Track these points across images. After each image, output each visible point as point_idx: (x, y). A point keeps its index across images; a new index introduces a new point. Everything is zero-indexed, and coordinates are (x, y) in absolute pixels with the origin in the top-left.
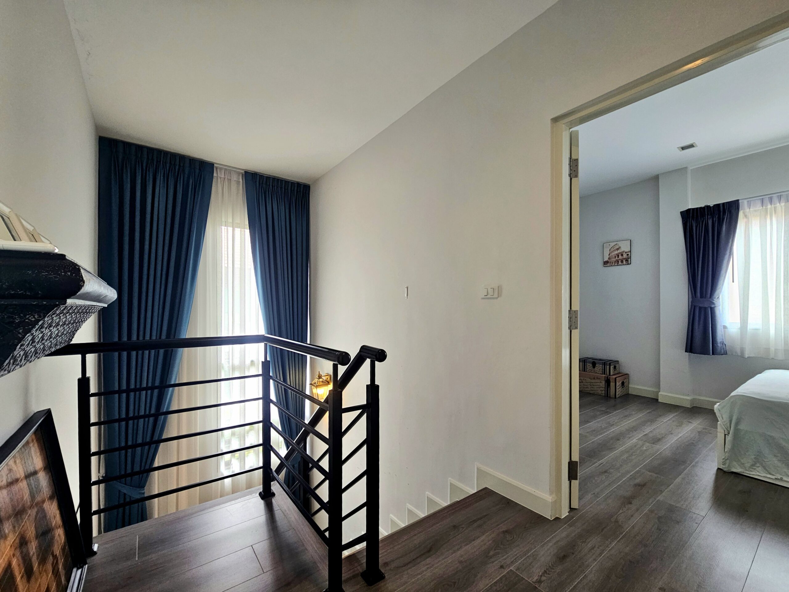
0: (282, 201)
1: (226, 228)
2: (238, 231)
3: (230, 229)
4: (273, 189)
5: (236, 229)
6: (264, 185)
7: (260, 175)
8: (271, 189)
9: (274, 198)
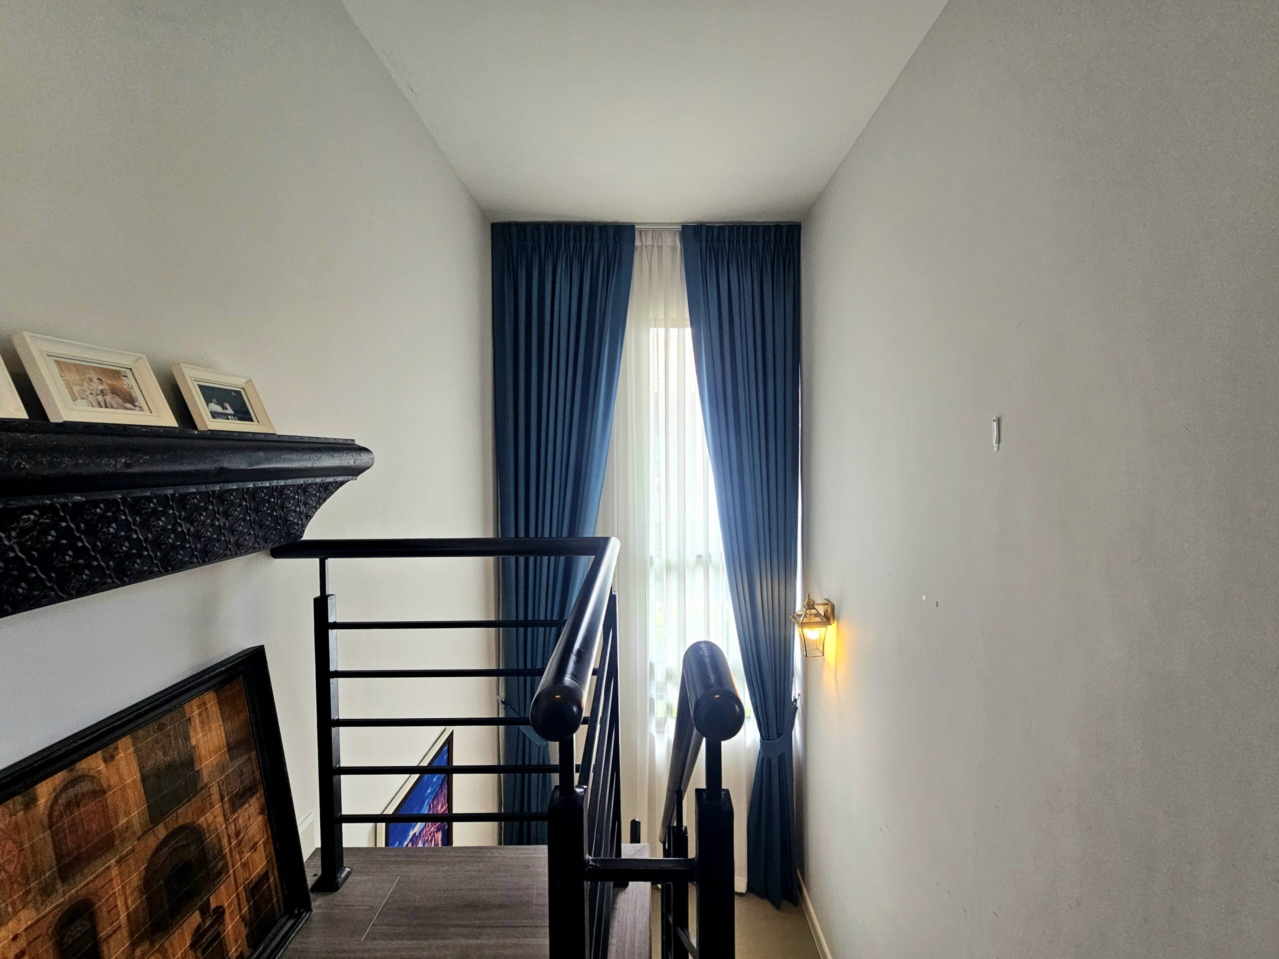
0: (746, 266)
1: (655, 329)
2: (673, 331)
3: (662, 331)
4: (731, 247)
5: (671, 329)
6: (715, 244)
7: (707, 226)
8: (727, 247)
9: (732, 264)
